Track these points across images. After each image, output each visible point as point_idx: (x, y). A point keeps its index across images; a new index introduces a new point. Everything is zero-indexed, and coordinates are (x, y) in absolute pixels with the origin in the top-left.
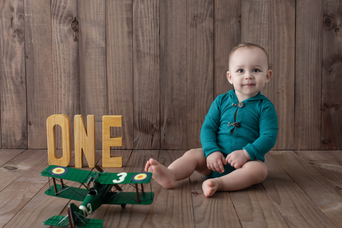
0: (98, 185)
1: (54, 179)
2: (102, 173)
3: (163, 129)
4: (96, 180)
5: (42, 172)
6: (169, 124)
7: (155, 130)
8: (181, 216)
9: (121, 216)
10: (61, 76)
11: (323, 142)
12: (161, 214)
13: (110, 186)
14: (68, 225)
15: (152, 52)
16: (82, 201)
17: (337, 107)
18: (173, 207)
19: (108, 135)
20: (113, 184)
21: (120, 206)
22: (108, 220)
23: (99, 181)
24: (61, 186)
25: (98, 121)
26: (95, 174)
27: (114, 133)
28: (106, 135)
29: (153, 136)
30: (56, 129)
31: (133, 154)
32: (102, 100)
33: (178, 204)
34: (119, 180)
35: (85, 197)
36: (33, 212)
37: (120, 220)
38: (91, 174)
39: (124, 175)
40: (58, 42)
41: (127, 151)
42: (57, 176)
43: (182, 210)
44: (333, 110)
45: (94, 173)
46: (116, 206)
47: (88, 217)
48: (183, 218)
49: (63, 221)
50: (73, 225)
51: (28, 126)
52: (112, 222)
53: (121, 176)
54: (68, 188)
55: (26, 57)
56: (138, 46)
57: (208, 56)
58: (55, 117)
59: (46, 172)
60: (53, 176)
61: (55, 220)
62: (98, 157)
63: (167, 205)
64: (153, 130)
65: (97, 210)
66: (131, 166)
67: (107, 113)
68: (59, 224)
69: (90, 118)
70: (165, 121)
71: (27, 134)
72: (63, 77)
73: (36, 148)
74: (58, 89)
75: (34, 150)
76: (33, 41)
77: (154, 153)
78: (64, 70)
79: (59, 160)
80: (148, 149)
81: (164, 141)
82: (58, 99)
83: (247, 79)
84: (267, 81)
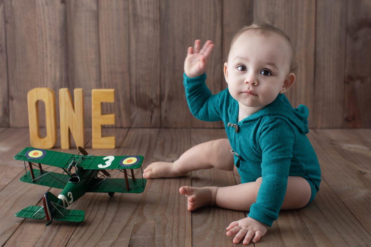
0: (81, 171)
1: (30, 164)
2: (86, 157)
3: (164, 104)
4: (79, 165)
5: (17, 156)
6: (170, 99)
7: (155, 106)
8: (177, 206)
9: (108, 206)
10: (46, 44)
11: (347, 120)
12: (154, 204)
13: (95, 172)
14: (44, 217)
15: (151, 16)
16: (63, 189)
17: (362, 79)
18: (168, 195)
19: (99, 112)
20: (99, 169)
21: (107, 194)
22: (92, 210)
23: (82, 166)
24: (40, 172)
25: (86, 96)
26: (78, 158)
27: (105, 109)
28: (96, 112)
29: (152, 112)
30: (39, 104)
31: (129, 133)
32: (93, 71)
33: (175, 192)
34: (106, 164)
35: (66, 184)
36: (6, 201)
37: (106, 210)
38: (73, 158)
39: (111, 158)
40: (43, 5)
41: (123, 130)
42: (34, 160)
43: (179, 199)
44: (358, 83)
45: (77, 156)
46: (103, 194)
47: (68, 208)
48: (178, 209)
49: (38, 212)
50: (50, 217)
51: (10, 101)
52: (97, 213)
53: (108, 160)
54: (46, 174)
55: (6, 22)
56: (135, 9)
57: (215, 21)
58: (37, 91)
59: (21, 155)
60: (29, 160)
61: (29, 211)
63: (162, 193)
64: (153, 106)
65: (80, 199)
66: (125, 147)
67: (100, 86)
68: (33, 217)
69: (78, 92)
70: (166, 95)
71: (9, 110)
72: (49, 45)
73: (19, 126)
74: (43, 59)
75: (17, 129)
76: (13, 3)
77: (153, 132)
78: (50, 36)
79: (42, 140)
80: (147, 128)
81: (165, 118)
82: (43, 71)
83: (247, 83)
84: (283, 90)
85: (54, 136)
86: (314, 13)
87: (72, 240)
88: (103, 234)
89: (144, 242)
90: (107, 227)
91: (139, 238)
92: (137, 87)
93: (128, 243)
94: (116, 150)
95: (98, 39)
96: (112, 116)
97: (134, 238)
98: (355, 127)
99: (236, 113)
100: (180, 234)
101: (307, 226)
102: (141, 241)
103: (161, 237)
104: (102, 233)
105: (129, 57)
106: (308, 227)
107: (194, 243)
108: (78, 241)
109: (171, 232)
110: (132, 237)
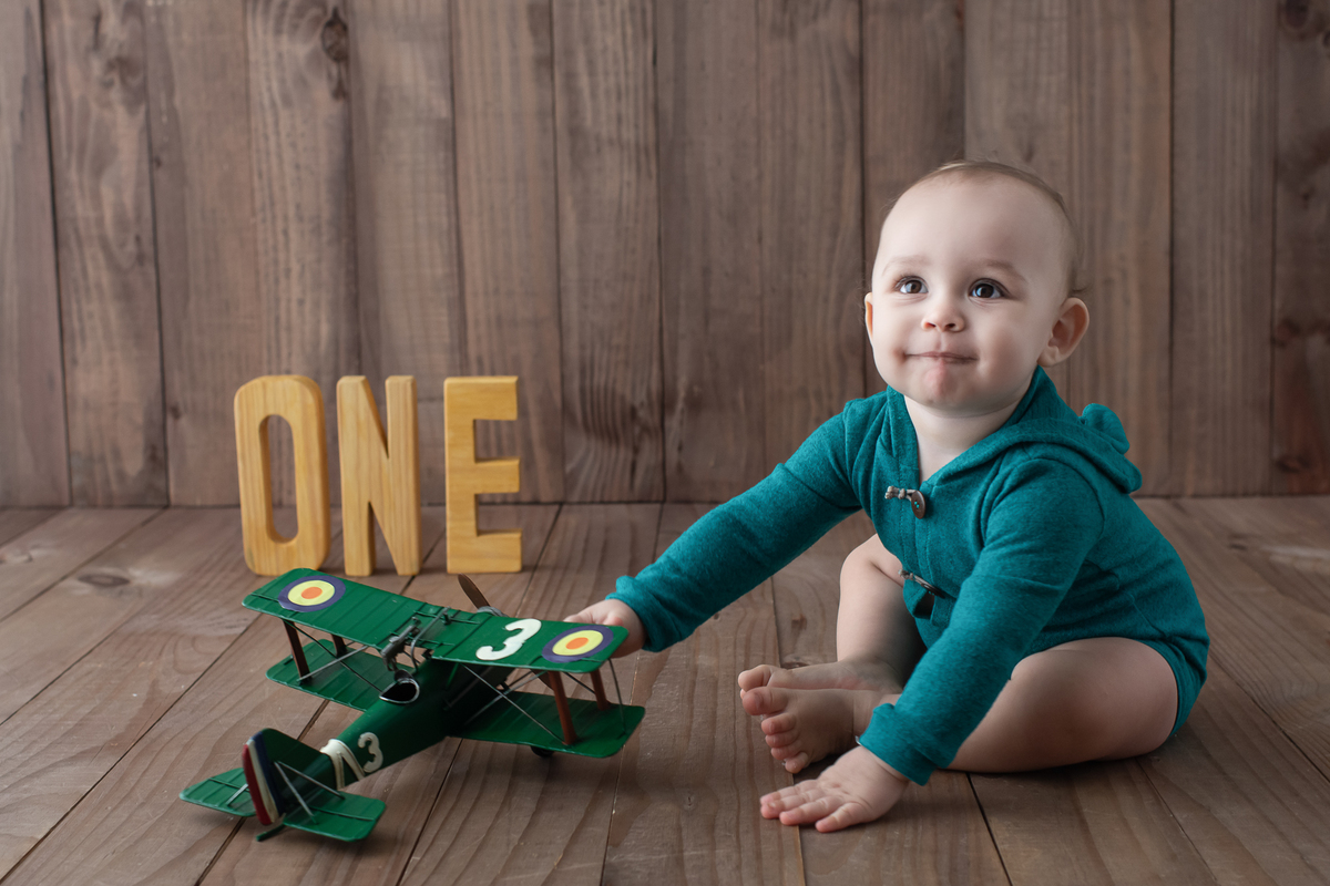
3: (674, 423)
5: (253, 596)
6: (695, 405)
7: (645, 429)
8: (743, 756)
10: (286, 233)
11: (1282, 466)
15: (629, 134)
18: (713, 721)
19: (468, 451)
25: (426, 399)
27: (489, 440)
28: (457, 452)
29: (636, 450)
30: (272, 431)
31: (562, 519)
32: (441, 319)
36: (187, 747)
40: (273, 104)
41: (540, 509)
44: (1315, 344)
48: (750, 765)
51: (170, 421)
55: (155, 162)
56: (574, 112)
57: (840, 147)
58: (264, 386)
59: (267, 595)
62: (431, 534)
63: (691, 716)
64: (637, 430)
66: (555, 568)
67: (463, 370)
69: (397, 387)
70: (682, 394)
71: (166, 449)
72: (293, 235)
73: (199, 502)
74: (277, 281)
75: (193, 512)
76: (177, 101)
77: (642, 515)
78: (298, 206)
79: (284, 546)
80: (620, 502)
81: (680, 468)
82: (277, 319)
83: (931, 326)
84: (1053, 356)
85: (321, 534)
86: (1165, 115)
87: (415, 869)
88: (511, 848)
89: (650, 874)
90: (525, 826)
91: (631, 862)
92: (586, 369)
93: (599, 877)
94: (526, 576)
95: (456, 212)
96: (511, 466)
97: (613, 859)
98: (1309, 491)
99: (909, 454)
100: (763, 847)
101: (1177, 815)
102: (638, 872)
103: (702, 856)
104: (508, 845)
105: (559, 272)
106: (1180, 821)
107: (811, 874)
108: (433, 873)
109: (734, 839)
110: (607, 858)
